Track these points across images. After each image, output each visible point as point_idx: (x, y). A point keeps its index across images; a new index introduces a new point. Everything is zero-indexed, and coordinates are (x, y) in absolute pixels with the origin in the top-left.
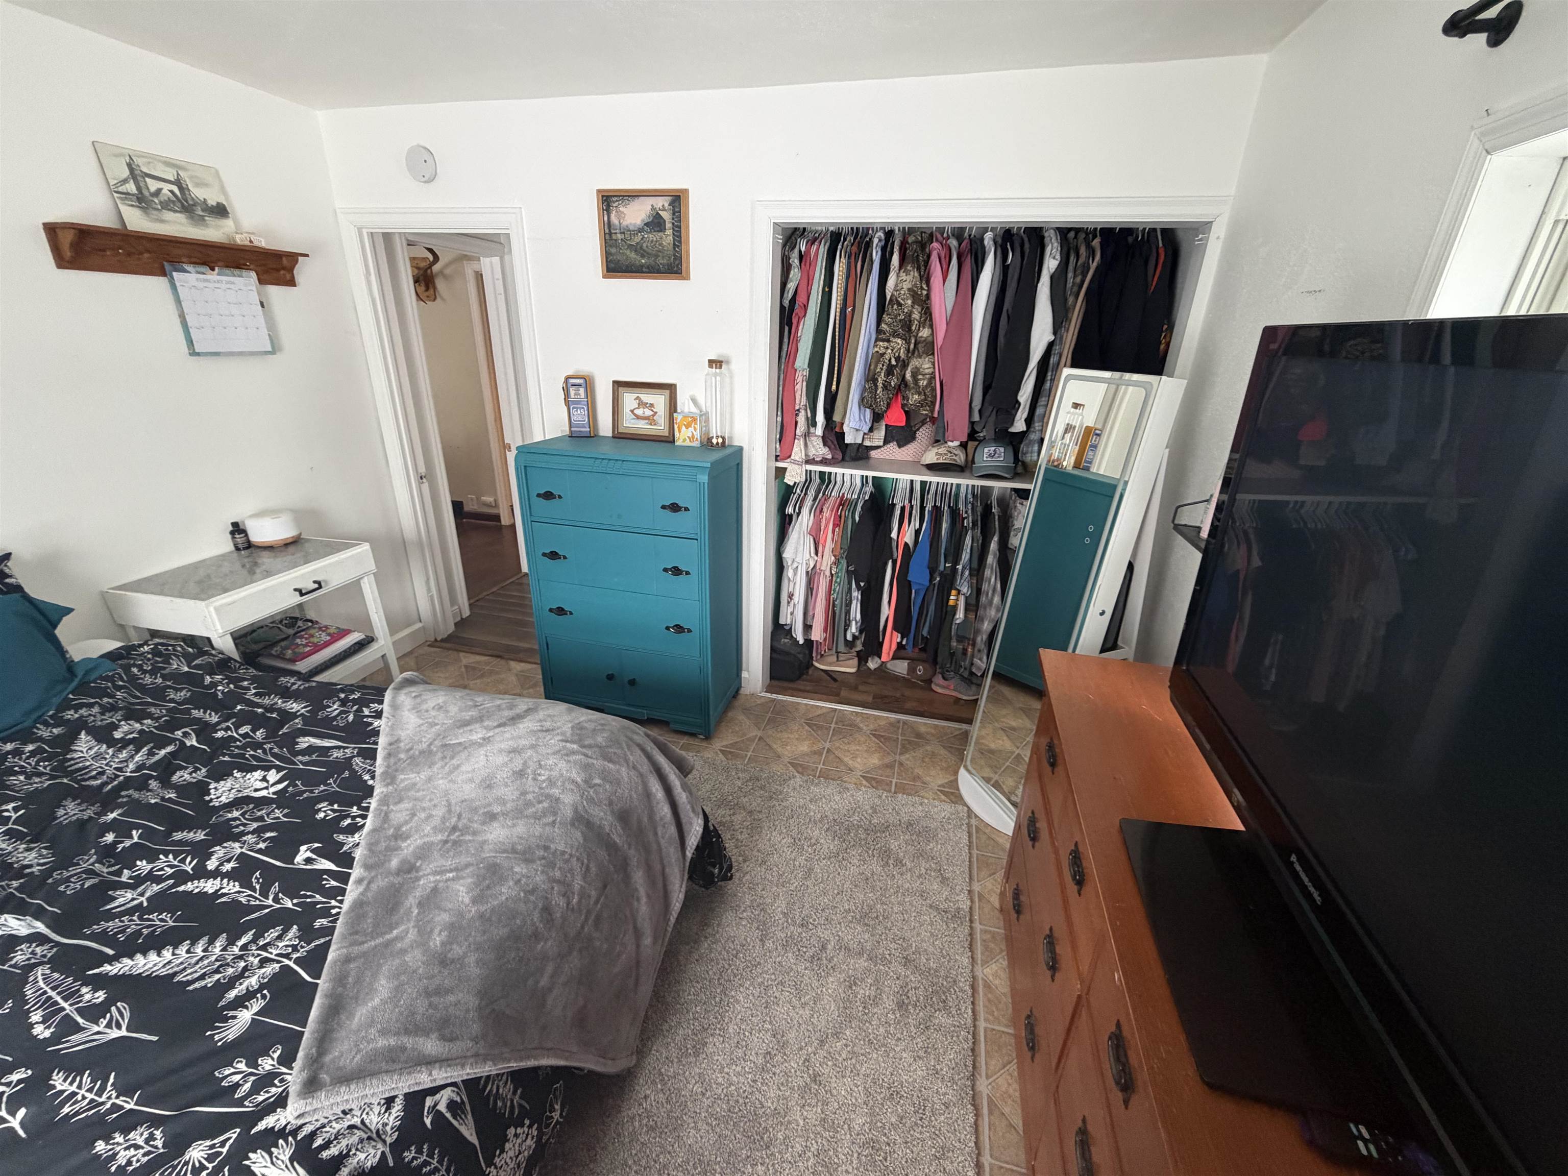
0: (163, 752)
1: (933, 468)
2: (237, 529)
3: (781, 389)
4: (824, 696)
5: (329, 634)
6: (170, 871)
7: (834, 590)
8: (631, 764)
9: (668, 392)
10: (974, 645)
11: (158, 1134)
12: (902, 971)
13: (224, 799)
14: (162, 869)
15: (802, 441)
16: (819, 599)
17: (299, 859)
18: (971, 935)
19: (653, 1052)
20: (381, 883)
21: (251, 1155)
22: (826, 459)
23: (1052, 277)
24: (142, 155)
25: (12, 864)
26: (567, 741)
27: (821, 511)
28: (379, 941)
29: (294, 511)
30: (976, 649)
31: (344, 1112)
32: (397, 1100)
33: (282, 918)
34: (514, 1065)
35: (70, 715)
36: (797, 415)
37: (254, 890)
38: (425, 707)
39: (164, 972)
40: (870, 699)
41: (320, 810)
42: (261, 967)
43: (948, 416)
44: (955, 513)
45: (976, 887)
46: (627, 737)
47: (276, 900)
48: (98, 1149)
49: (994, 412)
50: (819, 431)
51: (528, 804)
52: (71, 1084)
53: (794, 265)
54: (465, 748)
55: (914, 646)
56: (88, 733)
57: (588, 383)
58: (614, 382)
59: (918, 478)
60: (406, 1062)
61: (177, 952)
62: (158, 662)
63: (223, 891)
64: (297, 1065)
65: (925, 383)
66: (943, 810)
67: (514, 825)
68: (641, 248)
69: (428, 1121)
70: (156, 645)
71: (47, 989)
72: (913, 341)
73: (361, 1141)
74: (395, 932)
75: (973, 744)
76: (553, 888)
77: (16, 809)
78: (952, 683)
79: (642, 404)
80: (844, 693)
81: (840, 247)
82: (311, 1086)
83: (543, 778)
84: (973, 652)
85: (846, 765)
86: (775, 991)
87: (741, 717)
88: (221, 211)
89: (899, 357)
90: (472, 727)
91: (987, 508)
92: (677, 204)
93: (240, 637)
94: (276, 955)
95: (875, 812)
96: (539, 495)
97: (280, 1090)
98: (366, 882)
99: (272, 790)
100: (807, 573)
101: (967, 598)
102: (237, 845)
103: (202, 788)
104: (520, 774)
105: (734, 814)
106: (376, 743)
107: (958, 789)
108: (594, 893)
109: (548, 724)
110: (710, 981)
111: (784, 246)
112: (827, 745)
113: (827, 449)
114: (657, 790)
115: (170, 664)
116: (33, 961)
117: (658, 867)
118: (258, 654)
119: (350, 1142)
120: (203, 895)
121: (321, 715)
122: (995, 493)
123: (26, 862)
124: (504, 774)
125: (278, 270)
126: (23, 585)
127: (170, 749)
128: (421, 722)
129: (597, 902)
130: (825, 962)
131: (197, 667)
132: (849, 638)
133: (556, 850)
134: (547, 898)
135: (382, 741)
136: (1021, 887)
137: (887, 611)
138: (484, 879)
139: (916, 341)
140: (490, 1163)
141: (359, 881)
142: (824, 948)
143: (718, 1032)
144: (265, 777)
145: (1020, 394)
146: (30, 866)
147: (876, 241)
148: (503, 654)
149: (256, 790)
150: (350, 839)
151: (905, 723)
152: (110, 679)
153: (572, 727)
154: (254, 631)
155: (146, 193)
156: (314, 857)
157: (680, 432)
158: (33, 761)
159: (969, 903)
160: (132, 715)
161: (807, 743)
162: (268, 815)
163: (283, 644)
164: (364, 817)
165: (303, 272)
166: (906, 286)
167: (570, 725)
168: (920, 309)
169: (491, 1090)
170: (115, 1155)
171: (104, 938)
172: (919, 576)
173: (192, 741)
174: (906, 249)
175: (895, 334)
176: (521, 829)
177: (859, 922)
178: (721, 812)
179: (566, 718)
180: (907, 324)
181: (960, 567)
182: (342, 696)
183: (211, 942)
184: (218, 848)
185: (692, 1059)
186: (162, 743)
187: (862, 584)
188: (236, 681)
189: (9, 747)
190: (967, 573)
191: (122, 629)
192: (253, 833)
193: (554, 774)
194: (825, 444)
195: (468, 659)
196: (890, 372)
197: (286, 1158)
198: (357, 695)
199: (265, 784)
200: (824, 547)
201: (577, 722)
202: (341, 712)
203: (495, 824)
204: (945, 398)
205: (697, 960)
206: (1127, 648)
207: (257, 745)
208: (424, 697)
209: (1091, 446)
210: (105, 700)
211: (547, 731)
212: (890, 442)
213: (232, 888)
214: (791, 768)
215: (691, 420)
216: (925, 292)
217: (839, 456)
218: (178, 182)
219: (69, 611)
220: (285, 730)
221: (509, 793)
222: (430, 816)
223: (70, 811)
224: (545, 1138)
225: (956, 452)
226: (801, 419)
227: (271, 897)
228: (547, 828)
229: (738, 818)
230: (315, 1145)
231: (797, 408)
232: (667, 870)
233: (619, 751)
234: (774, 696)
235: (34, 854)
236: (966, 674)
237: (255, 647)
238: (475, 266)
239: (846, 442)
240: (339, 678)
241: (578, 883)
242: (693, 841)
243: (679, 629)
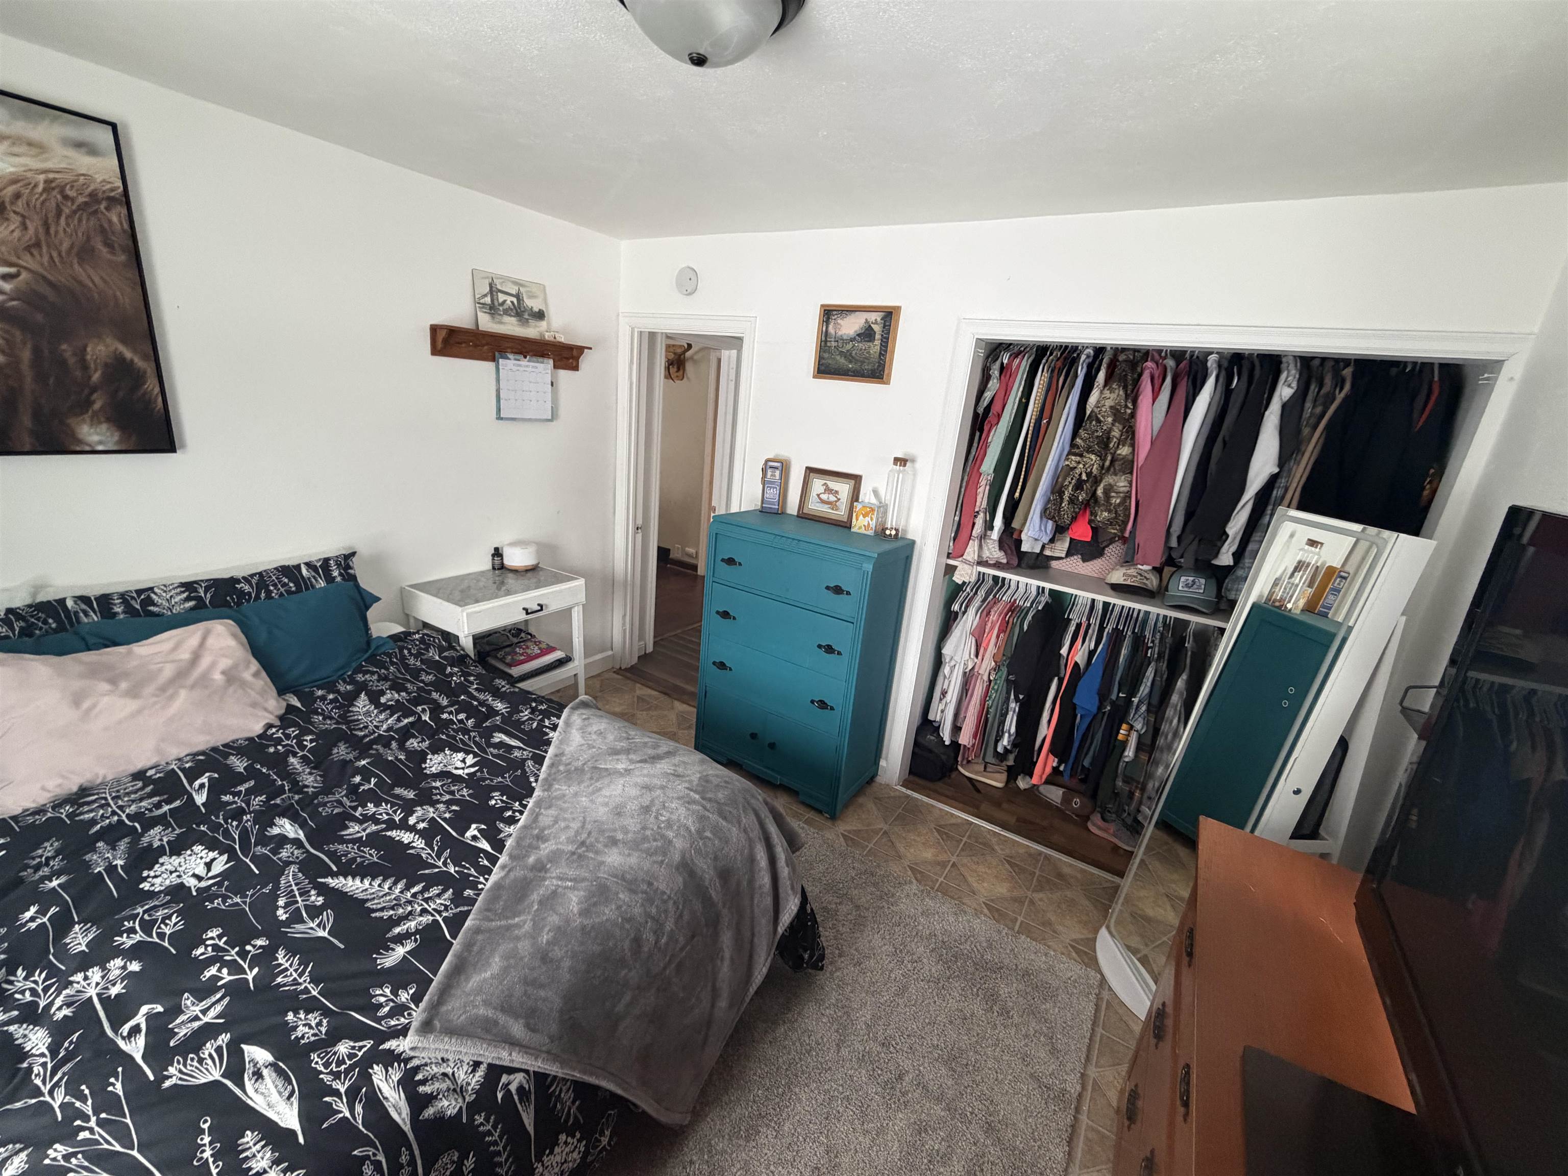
0: (406, 721)
1: (1117, 589)
2: (497, 553)
3: (963, 490)
4: (961, 805)
5: (540, 649)
6: (386, 817)
7: (990, 697)
8: (742, 826)
9: (853, 482)
10: (1143, 789)
11: (325, 1021)
12: (981, 1136)
13: (434, 770)
14: (381, 814)
15: (976, 543)
16: (973, 703)
17: (469, 834)
18: (1073, 1126)
19: (708, 1119)
20: (518, 873)
21: (375, 1066)
22: (1001, 563)
23: (1284, 406)
24: (501, 277)
25: (299, 782)
26: (691, 790)
27: (988, 614)
28: (503, 923)
29: (537, 544)
30: (1145, 796)
31: (443, 1059)
32: (481, 1066)
33: (444, 880)
34: (578, 1075)
35: (360, 677)
36: (976, 517)
37: (433, 850)
38: (589, 729)
39: (361, 896)
40: (1012, 820)
41: (493, 797)
42: (421, 915)
43: (1140, 539)
44: (1138, 641)
45: (1092, 1072)
46: (745, 799)
47: (445, 864)
48: (289, 1018)
49: (1197, 539)
50: (995, 535)
51: (645, 839)
52: (287, 961)
53: (993, 376)
54: (609, 774)
55: (1071, 776)
56: (366, 694)
57: (784, 467)
58: (807, 468)
59: (1101, 598)
60: (495, 1035)
61: (373, 883)
62: (421, 649)
63: (414, 844)
64: (422, 1005)
65: (1118, 501)
66: (1071, 969)
67: (629, 855)
68: (851, 355)
69: (500, 1096)
70: (424, 635)
71: (293, 883)
72: (1109, 458)
73: (448, 1090)
74: (517, 919)
75: (1121, 901)
76: (647, 922)
77: (311, 741)
78: (1112, 827)
79: (828, 490)
80: (985, 807)
81: (1044, 361)
82: (426, 1027)
83: (664, 818)
84: (1142, 798)
85: (969, 885)
86: (839, 1106)
87: (870, 805)
88: (540, 315)
89: (1091, 472)
90: (619, 757)
91: (1179, 642)
92: (888, 319)
93: (478, 639)
94: (434, 909)
95: (990, 946)
96: (723, 560)
97: (407, 1021)
98: (507, 869)
99: (467, 771)
100: (965, 673)
101: (1140, 737)
102: (431, 810)
103: (421, 757)
104: (646, 809)
105: (840, 903)
106: (546, 752)
107: (1095, 951)
108: (682, 940)
109: (680, 770)
110: (778, 1069)
111: (987, 358)
112: (954, 859)
113: (1003, 553)
114: (762, 857)
115: (428, 652)
116: (291, 859)
117: (747, 934)
118: (488, 654)
119: (441, 1087)
120: (400, 842)
121: (515, 717)
122: (1192, 627)
123: (306, 783)
124: (632, 806)
125: (568, 359)
126: (357, 576)
127: (411, 719)
128: (583, 742)
129: (682, 949)
130: (898, 1094)
131: (445, 658)
132: (1000, 749)
133: (658, 888)
134: (639, 930)
135: (552, 750)
136: (1140, 1091)
137: (1045, 730)
138: (594, 896)
139: (1113, 458)
140: (539, 1160)
141: (503, 867)
142: (900, 1078)
143: (773, 1125)
144: (464, 759)
145: (1230, 525)
146: (307, 787)
147: (1083, 357)
148: (672, 692)
149: (456, 768)
150: (507, 829)
151: (1047, 857)
152: (389, 655)
153: (700, 778)
154: (490, 635)
155: (496, 304)
156: (479, 836)
157: (857, 519)
158: (330, 707)
159: (1079, 1088)
160: (397, 687)
161: (933, 850)
162: (458, 791)
163: (507, 650)
164: (521, 813)
165: (586, 361)
166: (1108, 403)
167: (698, 776)
168: (1121, 428)
169: (554, 1091)
170: (297, 1027)
171: (332, 855)
172: (1086, 700)
173: (426, 717)
174: (1115, 367)
175: (1089, 450)
176: (633, 860)
177: (946, 1063)
178: (828, 897)
179: (697, 768)
180: (1104, 442)
181: (1135, 700)
182: (534, 704)
183: (395, 883)
184: (419, 808)
185: (742, 1142)
186: (408, 713)
187: (1021, 697)
188: (466, 675)
189: (320, 693)
190: (1144, 708)
191: (407, 617)
192: (444, 803)
193: (674, 817)
194: (1001, 547)
195: (642, 691)
196: (1079, 486)
197: (396, 1080)
198: (543, 707)
199: (463, 765)
200: (985, 650)
201: (705, 774)
202: (530, 719)
203: (615, 850)
204: (1139, 519)
205: (771, 1042)
206: (1330, 841)
207: (466, 731)
208: (591, 721)
209: (1332, 589)
210: (383, 671)
211: (678, 776)
212: (1072, 555)
213: (420, 843)
214: (910, 873)
215: (869, 510)
216: (1129, 411)
217: (1015, 562)
218: (518, 296)
219: (378, 599)
220: (487, 724)
221: (633, 824)
222: (567, 827)
223: (341, 751)
224: (590, 1159)
225: (1148, 576)
226: (979, 521)
227: (442, 860)
228: (655, 866)
229: (844, 909)
230: (417, 1078)
231: (977, 510)
232: (756, 940)
233: (735, 812)
234: (909, 792)
235: (312, 778)
236: (1129, 821)
237: (488, 648)
238: (718, 354)
239: (1022, 549)
240: (535, 688)
241: (669, 925)
242: (786, 918)
243: (823, 705)
